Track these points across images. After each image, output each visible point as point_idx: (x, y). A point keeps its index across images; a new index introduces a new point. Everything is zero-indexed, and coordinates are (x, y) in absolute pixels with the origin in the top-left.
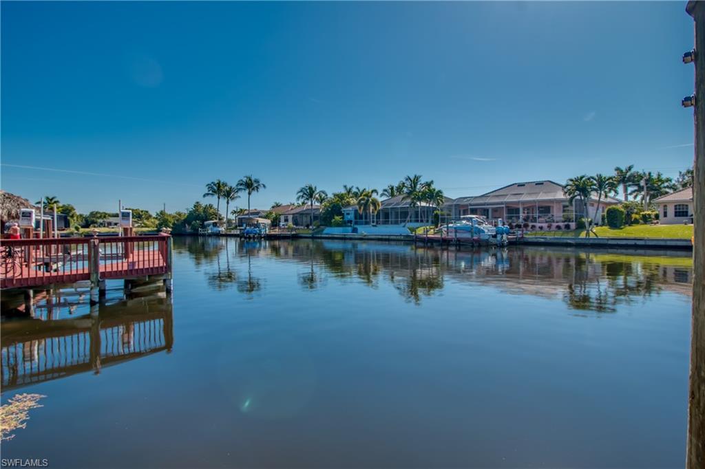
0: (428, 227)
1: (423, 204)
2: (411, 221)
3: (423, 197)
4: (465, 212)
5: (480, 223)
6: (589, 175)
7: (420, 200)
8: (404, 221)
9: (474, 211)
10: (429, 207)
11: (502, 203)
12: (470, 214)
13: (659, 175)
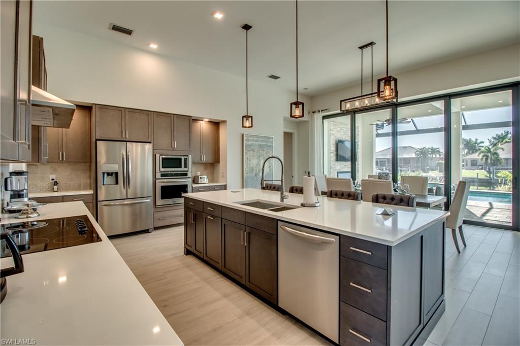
6: (427, 147)
11: (385, 159)
13: (476, 140)
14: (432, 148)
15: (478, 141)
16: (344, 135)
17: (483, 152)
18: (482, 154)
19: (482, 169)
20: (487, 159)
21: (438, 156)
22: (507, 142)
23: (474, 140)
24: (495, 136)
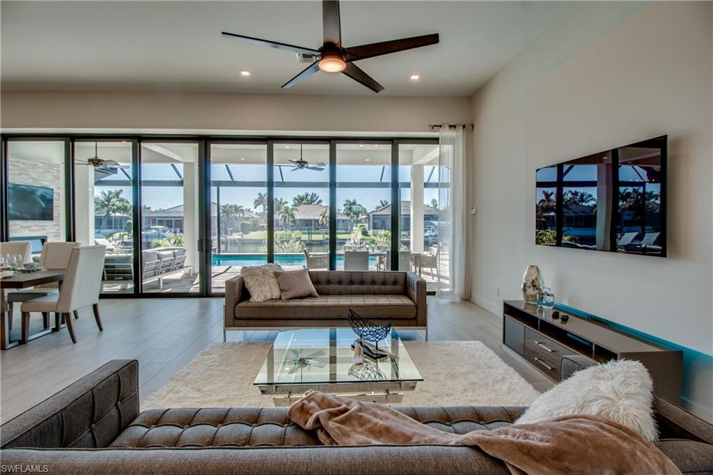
0: (122, 233)
1: (118, 214)
2: (104, 228)
3: (119, 209)
4: (154, 223)
5: (164, 231)
6: (230, 204)
7: (114, 212)
8: (99, 228)
9: (161, 223)
10: (123, 217)
12: (159, 225)
13: (282, 199)
14: (236, 206)
15: (283, 202)
16: (20, 174)
17: (282, 213)
18: (281, 215)
19: (282, 230)
20: (285, 220)
21: (241, 215)
22: (304, 203)
23: (280, 200)
24: (296, 197)
